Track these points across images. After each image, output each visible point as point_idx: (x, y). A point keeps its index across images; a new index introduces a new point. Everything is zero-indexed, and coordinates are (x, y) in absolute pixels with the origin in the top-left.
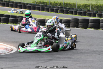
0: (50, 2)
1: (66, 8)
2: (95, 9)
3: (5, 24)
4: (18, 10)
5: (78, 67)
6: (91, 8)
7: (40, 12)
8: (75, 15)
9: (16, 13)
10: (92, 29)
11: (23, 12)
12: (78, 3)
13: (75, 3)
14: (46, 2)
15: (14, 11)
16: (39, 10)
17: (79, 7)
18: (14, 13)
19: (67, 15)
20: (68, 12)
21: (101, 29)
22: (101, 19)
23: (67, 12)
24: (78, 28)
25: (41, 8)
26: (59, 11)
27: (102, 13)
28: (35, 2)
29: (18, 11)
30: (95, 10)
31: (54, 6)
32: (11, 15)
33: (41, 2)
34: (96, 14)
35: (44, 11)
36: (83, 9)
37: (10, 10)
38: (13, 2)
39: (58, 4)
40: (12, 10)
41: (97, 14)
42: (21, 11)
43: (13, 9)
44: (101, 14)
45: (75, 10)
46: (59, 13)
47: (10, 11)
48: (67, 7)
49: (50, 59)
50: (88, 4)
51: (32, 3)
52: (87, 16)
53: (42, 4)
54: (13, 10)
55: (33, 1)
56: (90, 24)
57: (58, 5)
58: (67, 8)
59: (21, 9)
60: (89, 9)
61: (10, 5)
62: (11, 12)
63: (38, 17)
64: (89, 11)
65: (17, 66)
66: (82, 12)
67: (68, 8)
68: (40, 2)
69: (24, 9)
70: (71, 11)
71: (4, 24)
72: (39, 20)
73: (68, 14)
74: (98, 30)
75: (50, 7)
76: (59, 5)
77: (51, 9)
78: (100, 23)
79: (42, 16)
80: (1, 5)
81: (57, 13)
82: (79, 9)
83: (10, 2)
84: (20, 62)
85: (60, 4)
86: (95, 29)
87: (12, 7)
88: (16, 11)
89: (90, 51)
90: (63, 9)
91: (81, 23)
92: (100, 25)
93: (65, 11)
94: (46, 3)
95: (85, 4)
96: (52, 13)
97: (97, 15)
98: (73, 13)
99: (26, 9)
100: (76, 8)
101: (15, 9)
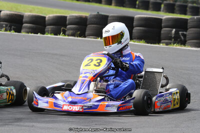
10: (142, 44)
21: (163, 43)
22: (164, 15)
56: (136, 30)
72: (7, 15)
74: (157, 45)
78: (161, 28)
86: (148, 43)
92: (162, 32)
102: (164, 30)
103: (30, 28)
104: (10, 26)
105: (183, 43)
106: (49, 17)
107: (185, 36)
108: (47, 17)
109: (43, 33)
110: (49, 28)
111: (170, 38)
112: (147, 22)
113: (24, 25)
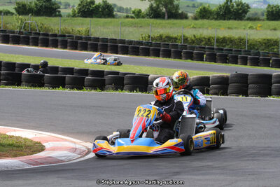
0: (184, 36)
1: (222, 50)
3: (76, 91)
4: (108, 57)
7: (161, 59)
8: (244, 67)
9: (104, 64)
11: (120, 62)
12: (252, 37)
13: (242, 37)
14: (174, 36)
15: (99, 61)
16: (159, 56)
17: (252, 46)
18: (99, 64)
19: (224, 65)
20: (227, 59)
23: (224, 59)
24: (247, 96)
25: (164, 51)
26: (205, 56)
28: (149, 37)
29: (108, 59)
31: (194, 45)
32: (92, 68)
33: (164, 37)
35: (169, 57)
36: (261, 52)
37: (90, 58)
38: (97, 39)
39: (202, 41)
40: (95, 56)
42: (115, 60)
43: (97, 54)
45: (242, 53)
46: (206, 61)
47: (90, 61)
48: (224, 46)
50: (273, 38)
51: (141, 39)
52: (272, 67)
53: (165, 41)
54: (96, 59)
55: (144, 36)
57: (203, 43)
58: (225, 48)
59: (117, 54)
60: (275, 50)
61: (89, 46)
62: (92, 63)
66: (259, 58)
67: (227, 50)
68: (161, 37)
69: (123, 54)
70: (233, 57)
71: (72, 91)
73: (226, 63)
75: (185, 47)
76: (206, 44)
77: (187, 53)
79: (165, 69)
80: (68, 48)
81: (201, 62)
82: (252, 51)
83: (89, 39)
85: (209, 39)
87: (94, 51)
89: (272, 150)
90: (215, 51)
91: (254, 85)
93: (220, 56)
94: (176, 39)
95: (268, 40)
96: (189, 61)
98: (239, 61)
99: (127, 54)
100: (246, 49)
101: (101, 55)
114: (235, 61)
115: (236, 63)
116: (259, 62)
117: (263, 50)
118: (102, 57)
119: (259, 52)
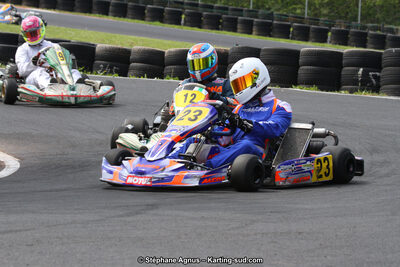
1: (212, 7)
2: (325, 11)
4: (25, 11)
5: (255, 234)
6: (309, 9)
7: (110, 19)
8: (246, 36)
9: (16, 23)
10: (313, 91)
15: (8, 18)
16: (107, 15)
17: (261, 4)
18: (8, 22)
19: (214, 32)
20: (220, 23)
21: (345, 90)
22: (345, 50)
23: (215, 23)
25: (116, 5)
26: (183, 16)
27: (349, 27)
29: (23, 15)
30: (325, 15)
34: (327, 31)
35: (125, 16)
36: (275, 13)
40: (2, 10)
41: (333, 33)
43: (5, 6)
44: (347, 33)
45: (244, 13)
46: (185, 25)
48: (215, 1)
49: (148, 205)
52: (293, 39)
54: (4, 14)
56: (303, 70)
58: (216, 5)
59: (38, 7)
60: (298, 11)
63: (103, 41)
64: (300, 19)
65: (20, 231)
66: (271, 24)
67: (219, 8)
69: (48, 8)
70: (228, 20)
73: (218, 29)
74: (336, 93)
77: (154, 11)
78: (341, 67)
79: (117, 35)
81: (176, 27)
82: (261, 11)
84: (33, 212)
86: (322, 90)
88: (16, 16)
90: (200, 10)
92: (343, 73)
93: (208, 17)
96: (157, 25)
97: (330, 34)
98: (239, 26)
99: (54, 8)
100: (251, 7)
101: (12, 8)
102: (346, 70)
103: (140, 69)
104: (111, 67)
105: (376, 89)
106: (170, 52)
107: (377, 78)
108: (166, 51)
109: (162, 76)
110: (169, 68)
111: (355, 82)
112: (320, 58)
113: (132, 64)
114: (232, 26)
115: (234, 30)
116: (271, 30)
117: (278, 10)
118: (14, 12)
119: (272, 13)
